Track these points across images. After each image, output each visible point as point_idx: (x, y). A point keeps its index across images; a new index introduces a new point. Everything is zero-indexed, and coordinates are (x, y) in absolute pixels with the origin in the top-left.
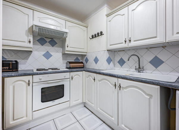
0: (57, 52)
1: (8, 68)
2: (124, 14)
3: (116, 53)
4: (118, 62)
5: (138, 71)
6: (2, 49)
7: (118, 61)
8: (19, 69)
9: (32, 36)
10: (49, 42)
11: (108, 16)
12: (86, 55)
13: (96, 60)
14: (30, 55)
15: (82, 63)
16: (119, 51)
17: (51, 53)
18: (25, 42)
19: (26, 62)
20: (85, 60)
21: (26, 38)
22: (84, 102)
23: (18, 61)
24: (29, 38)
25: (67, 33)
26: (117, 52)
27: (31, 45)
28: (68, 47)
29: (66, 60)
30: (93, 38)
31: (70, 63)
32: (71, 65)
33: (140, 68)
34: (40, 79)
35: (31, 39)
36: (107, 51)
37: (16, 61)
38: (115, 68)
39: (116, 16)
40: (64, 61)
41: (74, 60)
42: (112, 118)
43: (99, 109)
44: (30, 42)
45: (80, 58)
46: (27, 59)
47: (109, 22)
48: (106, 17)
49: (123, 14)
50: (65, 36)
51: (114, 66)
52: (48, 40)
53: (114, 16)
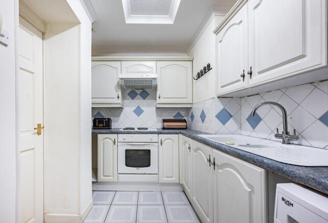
0: (150, 106)
1: (102, 125)
2: (241, 22)
3: (243, 100)
4: (248, 120)
5: (281, 140)
6: (92, 108)
7: (246, 118)
8: (113, 127)
9: (120, 90)
10: (140, 94)
11: (217, 32)
12: (191, 108)
13: (203, 116)
14: (122, 111)
15: (185, 121)
16: (248, 96)
17: (143, 108)
18: (114, 98)
19: (118, 119)
20: (191, 117)
21: (116, 93)
22: (181, 184)
23: (112, 118)
24: (118, 93)
25: (155, 79)
26: (245, 98)
27: (120, 101)
28: (159, 97)
29: (161, 117)
30: (199, 77)
31: (164, 121)
32: (166, 124)
33: (287, 133)
34: (124, 139)
35: (120, 93)
36: (218, 99)
37: (108, 119)
38: (243, 132)
39: (230, 29)
40: (158, 118)
41: (174, 117)
42: (207, 218)
43: (194, 198)
44: (118, 97)
45: (183, 113)
46: (119, 117)
47: (220, 44)
48: (215, 35)
49: (239, 21)
50: (153, 83)
51: (240, 128)
52: (139, 92)
53: (226, 30)
